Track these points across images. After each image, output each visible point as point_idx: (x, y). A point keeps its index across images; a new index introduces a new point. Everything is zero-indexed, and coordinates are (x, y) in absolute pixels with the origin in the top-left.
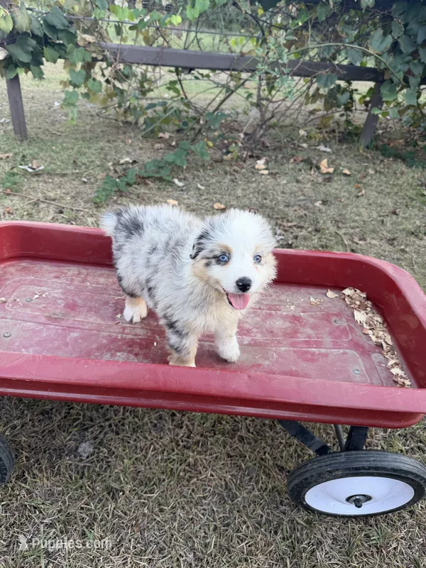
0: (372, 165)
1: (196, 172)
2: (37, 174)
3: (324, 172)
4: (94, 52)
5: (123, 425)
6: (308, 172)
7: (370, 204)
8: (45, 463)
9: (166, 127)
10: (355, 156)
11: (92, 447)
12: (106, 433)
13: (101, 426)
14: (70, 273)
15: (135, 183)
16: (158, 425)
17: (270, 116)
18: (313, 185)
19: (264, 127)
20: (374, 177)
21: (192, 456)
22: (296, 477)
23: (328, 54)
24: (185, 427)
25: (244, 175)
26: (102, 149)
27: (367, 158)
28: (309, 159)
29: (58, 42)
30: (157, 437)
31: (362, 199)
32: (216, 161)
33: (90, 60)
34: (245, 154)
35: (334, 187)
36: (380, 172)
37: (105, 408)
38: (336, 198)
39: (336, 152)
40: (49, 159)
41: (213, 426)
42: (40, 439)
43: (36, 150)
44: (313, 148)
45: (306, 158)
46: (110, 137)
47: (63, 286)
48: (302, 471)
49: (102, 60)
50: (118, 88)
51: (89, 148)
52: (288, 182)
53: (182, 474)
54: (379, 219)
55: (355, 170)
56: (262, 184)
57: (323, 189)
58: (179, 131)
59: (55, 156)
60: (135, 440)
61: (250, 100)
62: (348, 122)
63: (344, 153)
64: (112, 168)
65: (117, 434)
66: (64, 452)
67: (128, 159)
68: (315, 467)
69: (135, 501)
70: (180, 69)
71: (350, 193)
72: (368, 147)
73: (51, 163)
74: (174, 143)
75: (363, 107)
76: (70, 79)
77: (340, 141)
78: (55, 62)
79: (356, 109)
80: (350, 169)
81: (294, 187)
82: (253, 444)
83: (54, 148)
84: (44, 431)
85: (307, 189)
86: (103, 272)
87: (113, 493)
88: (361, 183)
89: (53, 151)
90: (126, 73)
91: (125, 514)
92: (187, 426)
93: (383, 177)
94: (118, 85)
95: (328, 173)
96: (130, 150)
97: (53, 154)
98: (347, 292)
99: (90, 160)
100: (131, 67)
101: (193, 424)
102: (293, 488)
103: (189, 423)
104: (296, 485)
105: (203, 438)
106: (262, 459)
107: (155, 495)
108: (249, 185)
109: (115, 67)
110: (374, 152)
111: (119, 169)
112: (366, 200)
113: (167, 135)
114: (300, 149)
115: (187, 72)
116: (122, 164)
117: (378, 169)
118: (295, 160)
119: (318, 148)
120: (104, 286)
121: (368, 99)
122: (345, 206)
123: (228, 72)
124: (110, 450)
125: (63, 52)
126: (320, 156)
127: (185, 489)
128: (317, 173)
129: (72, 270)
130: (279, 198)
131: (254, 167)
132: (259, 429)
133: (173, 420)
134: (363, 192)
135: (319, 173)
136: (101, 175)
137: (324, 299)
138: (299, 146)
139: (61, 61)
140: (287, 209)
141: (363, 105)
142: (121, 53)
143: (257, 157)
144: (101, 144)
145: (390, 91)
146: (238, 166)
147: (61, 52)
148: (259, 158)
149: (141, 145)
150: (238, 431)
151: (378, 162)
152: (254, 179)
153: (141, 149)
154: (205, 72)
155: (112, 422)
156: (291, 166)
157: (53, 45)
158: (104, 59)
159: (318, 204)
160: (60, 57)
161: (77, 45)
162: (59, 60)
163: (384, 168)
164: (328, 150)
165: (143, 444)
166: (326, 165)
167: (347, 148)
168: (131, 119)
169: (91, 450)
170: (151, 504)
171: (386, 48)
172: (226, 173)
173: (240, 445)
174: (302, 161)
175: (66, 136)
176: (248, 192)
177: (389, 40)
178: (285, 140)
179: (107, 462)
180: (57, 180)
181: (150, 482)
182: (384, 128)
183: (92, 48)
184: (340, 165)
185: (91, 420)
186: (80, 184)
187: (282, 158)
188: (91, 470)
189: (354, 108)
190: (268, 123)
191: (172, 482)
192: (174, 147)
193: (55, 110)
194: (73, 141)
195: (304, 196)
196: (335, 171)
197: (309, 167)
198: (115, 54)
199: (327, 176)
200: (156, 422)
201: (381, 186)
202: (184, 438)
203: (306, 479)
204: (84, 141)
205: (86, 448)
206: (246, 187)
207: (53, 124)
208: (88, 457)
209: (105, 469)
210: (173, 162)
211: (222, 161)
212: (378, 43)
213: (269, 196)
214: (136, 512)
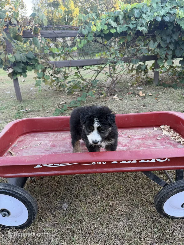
0: (160, 91)
1: (90, 103)
2: (28, 112)
3: (142, 96)
4: (45, 65)
5: (79, 195)
6: (135, 97)
7: (163, 104)
8: (49, 214)
9: (76, 90)
10: (153, 89)
11: (68, 205)
12: (72, 199)
13: (70, 197)
14: (50, 135)
15: (67, 110)
16: (94, 193)
17: (116, 79)
18: (138, 101)
19: (114, 83)
20: (162, 95)
21: (111, 203)
22: (158, 198)
23: (134, 52)
24: (105, 192)
25: (109, 101)
26: (52, 101)
27: (158, 89)
28: (134, 92)
29: (31, 63)
30: (94, 198)
31: (159, 103)
32: (98, 98)
33: (44, 68)
34: (108, 94)
35: (147, 100)
36: (164, 93)
37: (70, 190)
38: (149, 104)
39: (145, 89)
40: (32, 107)
41: (118, 191)
42: (45, 205)
43: (27, 104)
44: (135, 89)
45: (133, 92)
46: (55, 97)
47: (49, 140)
48: (160, 194)
49: (49, 68)
50: (56, 77)
51: (47, 101)
52: (128, 101)
53: (108, 210)
54: (168, 108)
55: (154, 94)
56: (117, 103)
57: (142, 102)
58: (81, 91)
59: (34, 105)
60: (86, 200)
61: (107, 74)
62: (147, 78)
63: (148, 89)
64: (57, 106)
65: (77, 198)
66: (56, 209)
67: (63, 102)
68: (165, 190)
69: (90, 223)
70: (78, 67)
71: (154, 101)
72: (157, 85)
73: (33, 108)
74: (80, 95)
75: (152, 71)
76: (37, 76)
77: (145, 85)
78: (31, 71)
79: (149, 72)
80: (151, 93)
81: (130, 102)
82: (136, 195)
83: (33, 103)
84: (46, 201)
85: (136, 103)
86: (63, 133)
87: (80, 221)
88: (158, 97)
89: (33, 104)
90: (58, 71)
91: (87, 229)
92: (106, 192)
93: (166, 94)
94: (56, 75)
95: (143, 96)
96: (63, 100)
97: (33, 105)
98: (162, 127)
99: (48, 105)
100: (60, 69)
101: (109, 191)
102: (157, 204)
103: (107, 191)
104: (158, 202)
105: (114, 195)
106: (141, 200)
107: (98, 220)
108: (112, 104)
109: (54, 69)
110: (160, 86)
111: (60, 106)
112: (161, 103)
113: (77, 93)
114: (130, 90)
115: (81, 68)
116: (61, 104)
117: (163, 92)
118: (129, 94)
119: (137, 88)
120: (64, 138)
121: (153, 67)
122: (153, 106)
123: (97, 66)
124: (75, 205)
125: (34, 67)
126: (139, 91)
127: (111, 216)
128: (139, 97)
129: (51, 134)
130: (126, 107)
131: (113, 98)
132: (137, 189)
133: (100, 191)
134: (159, 100)
135: (140, 97)
136: (54, 109)
137: (153, 131)
138: (129, 89)
139: (33, 70)
140: (129, 110)
141: (152, 70)
142: (56, 64)
143: (113, 95)
144: (52, 99)
145: (161, 62)
146: (107, 99)
147: (33, 67)
148: (114, 95)
149: (67, 97)
150: (128, 191)
151: (163, 89)
152: (114, 102)
153: (67, 98)
154: (88, 67)
155: (74, 194)
156: (127, 96)
157: (30, 65)
158: (50, 67)
159: (142, 107)
160: (33, 69)
161: (39, 64)
162: (32, 70)
163: (165, 91)
164: (141, 88)
165: (89, 201)
166: (142, 93)
167: (148, 87)
168: (62, 89)
169: (68, 206)
170: (97, 223)
171: (156, 46)
172: (102, 101)
173: (130, 196)
174: (131, 94)
175: (37, 98)
176: (112, 107)
177: (156, 44)
178: (123, 88)
179: (75, 210)
180: (36, 113)
181: (95, 215)
182: (162, 78)
183: (45, 64)
184: (147, 93)
185: (66, 195)
186: (46, 113)
187: (123, 94)
188: (69, 214)
189: (148, 72)
190: (115, 82)
191: (105, 214)
192: (80, 96)
193: (31, 91)
194: (40, 99)
195: (135, 105)
196: (146, 95)
197: (135, 95)
198: (53, 65)
199: (143, 97)
200: (93, 192)
201: (166, 97)
202: (106, 197)
203: (162, 197)
204: (45, 99)
205: (65, 206)
206: (111, 105)
207: (31, 95)
208: (67, 209)
209: (75, 212)
210: (81, 100)
211: (100, 98)
212: (152, 46)
213: (121, 107)
214: (91, 227)
